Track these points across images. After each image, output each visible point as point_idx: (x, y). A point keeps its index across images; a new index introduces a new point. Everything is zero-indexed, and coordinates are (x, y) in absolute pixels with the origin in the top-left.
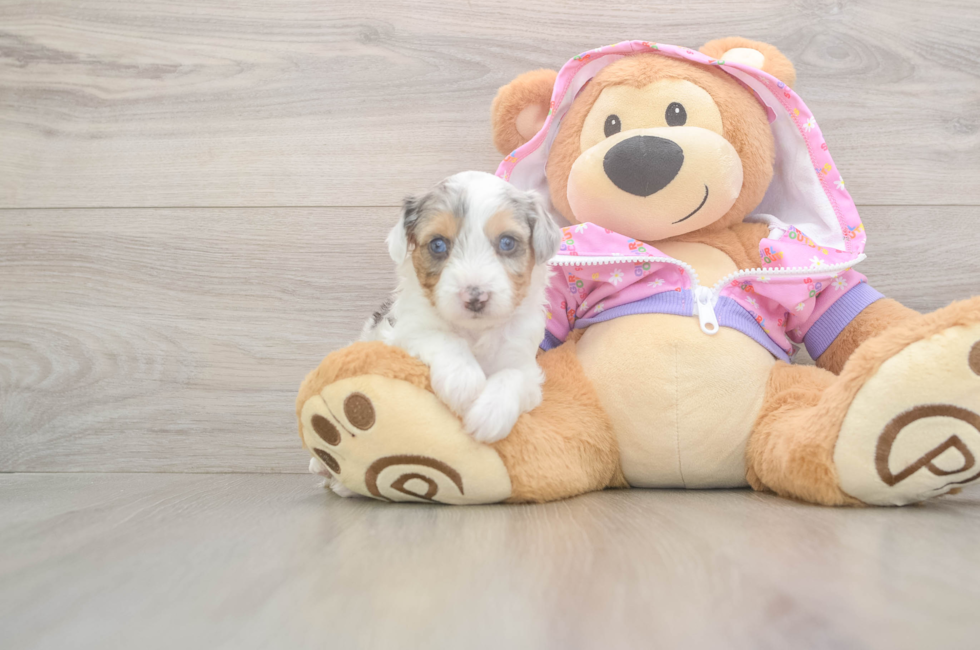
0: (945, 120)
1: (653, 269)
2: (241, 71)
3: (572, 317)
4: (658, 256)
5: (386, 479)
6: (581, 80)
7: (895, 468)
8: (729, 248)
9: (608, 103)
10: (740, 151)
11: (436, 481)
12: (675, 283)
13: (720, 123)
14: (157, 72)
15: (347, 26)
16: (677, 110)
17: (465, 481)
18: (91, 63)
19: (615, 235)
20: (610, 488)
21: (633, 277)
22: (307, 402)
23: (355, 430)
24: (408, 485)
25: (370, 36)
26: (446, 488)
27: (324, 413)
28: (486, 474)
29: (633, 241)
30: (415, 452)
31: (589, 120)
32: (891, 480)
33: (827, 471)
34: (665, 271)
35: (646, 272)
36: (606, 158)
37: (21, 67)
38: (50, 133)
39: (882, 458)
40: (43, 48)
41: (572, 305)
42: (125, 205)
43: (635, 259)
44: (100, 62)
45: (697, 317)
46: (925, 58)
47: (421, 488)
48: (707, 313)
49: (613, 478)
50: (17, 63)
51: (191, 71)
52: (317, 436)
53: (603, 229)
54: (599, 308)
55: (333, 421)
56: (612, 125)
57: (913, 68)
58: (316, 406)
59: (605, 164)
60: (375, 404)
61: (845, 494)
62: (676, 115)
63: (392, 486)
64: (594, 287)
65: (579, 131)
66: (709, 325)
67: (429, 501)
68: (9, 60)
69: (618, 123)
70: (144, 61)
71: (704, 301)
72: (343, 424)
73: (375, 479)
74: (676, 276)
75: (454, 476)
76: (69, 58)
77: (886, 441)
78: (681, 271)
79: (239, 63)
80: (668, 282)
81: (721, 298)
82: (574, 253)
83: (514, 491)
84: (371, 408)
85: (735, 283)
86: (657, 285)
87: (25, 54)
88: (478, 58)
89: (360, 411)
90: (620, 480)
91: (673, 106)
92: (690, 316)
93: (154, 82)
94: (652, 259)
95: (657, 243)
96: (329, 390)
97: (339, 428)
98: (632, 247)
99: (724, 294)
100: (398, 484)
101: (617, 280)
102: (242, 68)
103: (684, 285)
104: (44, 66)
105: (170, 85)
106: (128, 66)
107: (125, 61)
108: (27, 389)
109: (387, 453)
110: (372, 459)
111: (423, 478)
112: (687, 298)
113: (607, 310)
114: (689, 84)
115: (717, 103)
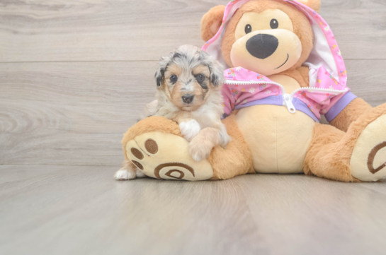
1: (267, 87)
3: (233, 106)
4: (269, 82)
5: (163, 172)
6: (234, 9)
7: (375, 166)
8: (296, 77)
9: (246, 19)
10: (300, 38)
11: (184, 172)
12: (276, 92)
13: (292, 27)
14: (56, 8)
16: (275, 22)
17: (195, 171)
18: (31, 4)
19: (252, 72)
20: (249, 173)
21: (258, 90)
22: (129, 143)
23: (149, 154)
24: (172, 174)
26: (187, 174)
27: (136, 146)
29: (259, 75)
30: (175, 162)
31: (238, 26)
32: (373, 171)
33: (347, 168)
34: (272, 87)
35: (264, 88)
36: (247, 43)
37: (4, 6)
38: (15, 32)
39: (370, 163)
41: (233, 102)
43: (260, 82)
47: (177, 175)
49: (250, 169)
50: (2, 5)
51: (70, 7)
52: (133, 156)
53: (247, 70)
54: (245, 102)
55: (140, 150)
56: (248, 29)
58: (132, 144)
59: (246, 46)
60: (158, 143)
61: (354, 177)
62: (274, 24)
63: (166, 174)
64: (242, 94)
65: (234, 30)
66: (292, 109)
67: (181, 180)
69: (251, 28)
70: (51, 4)
71: (287, 99)
72: (144, 151)
73: (158, 172)
74: (276, 89)
75: (191, 170)
76: (22, 3)
77: (372, 156)
78: (278, 87)
80: (272, 92)
81: (294, 98)
82: (235, 80)
83: (214, 175)
84: (156, 145)
85: (300, 92)
86: (268, 93)
89: (152, 146)
90: (252, 170)
91: (273, 20)
92: (281, 105)
93: (55, 12)
94: (266, 82)
95: (270, 76)
96: (138, 138)
97: (143, 153)
98: (258, 78)
99: (295, 96)
100: (168, 174)
101: (252, 91)
103: (279, 93)
105: (61, 13)
106: (45, 6)
107: (44, 4)
108: (8, 132)
109: (164, 162)
110: (157, 164)
111: (178, 171)
112: (280, 99)
113: (248, 102)
114: (279, 11)
115: (291, 18)
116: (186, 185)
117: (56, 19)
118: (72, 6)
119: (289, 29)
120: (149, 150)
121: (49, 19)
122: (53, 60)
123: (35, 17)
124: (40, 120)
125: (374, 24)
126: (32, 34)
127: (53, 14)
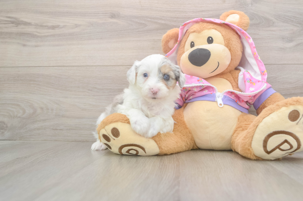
0: (283, 38)
1: (205, 87)
2: (77, 27)
4: (206, 84)
5: (124, 151)
7: (269, 149)
9: (191, 38)
10: (230, 50)
11: (138, 150)
12: (211, 91)
13: (223, 42)
14: (53, 27)
15: (106, 13)
16: (210, 39)
17: (146, 150)
18: (35, 25)
19: (193, 77)
21: (199, 89)
22: (101, 130)
24: (131, 152)
25: (113, 16)
26: (141, 151)
27: (106, 133)
28: (152, 147)
29: (199, 78)
30: (131, 143)
31: (187, 43)
32: (269, 153)
33: (249, 150)
37: (16, 26)
38: (24, 45)
39: (265, 146)
40: (22, 21)
42: (45, 66)
44: (38, 25)
45: (217, 102)
46: (277, 20)
47: (134, 152)
48: (220, 101)
50: (15, 25)
51: (63, 27)
52: (104, 140)
53: (190, 76)
55: (108, 135)
56: (192, 45)
57: (274, 23)
59: (189, 58)
61: (256, 156)
62: (210, 40)
63: (126, 152)
65: (184, 46)
66: (221, 104)
68: (13, 25)
69: (194, 44)
70: (50, 24)
71: (218, 97)
73: (121, 151)
74: (211, 89)
75: (143, 149)
76: (29, 24)
77: (265, 142)
78: (213, 88)
79: (76, 25)
80: (209, 91)
81: (224, 96)
83: (160, 152)
86: (206, 92)
87: (17, 23)
88: (144, 22)
89: (116, 132)
90: (196, 147)
91: (209, 38)
92: (214, 101)
93: (53, 31)
95: (206, 79)
98: (198, 81)
99: (225, 94)
100: (128, 151)
101: (195, 90)
102: (77, 26)
103: (213, 92)
104: (22, 26)
105: (57, 31)
106: (45, 26)
107: (44, 24)
108: (19, 117)
109: (124, 144)
110: (120, 145)
111: (134, 150)
112: (214, 96)
113: (193, 98)
114: (214, 30)
115: (222, 35)
116: (140, 159)
117: (53, 36)
118: (64, 26)
119: (221, 44)
120: (114, 135)
121: (48, 36)
122: (51, 65)
123: (39, 34)
124: (42, 108)
125: (283, 39)
126: (36, 46)
127: (51, 32)
